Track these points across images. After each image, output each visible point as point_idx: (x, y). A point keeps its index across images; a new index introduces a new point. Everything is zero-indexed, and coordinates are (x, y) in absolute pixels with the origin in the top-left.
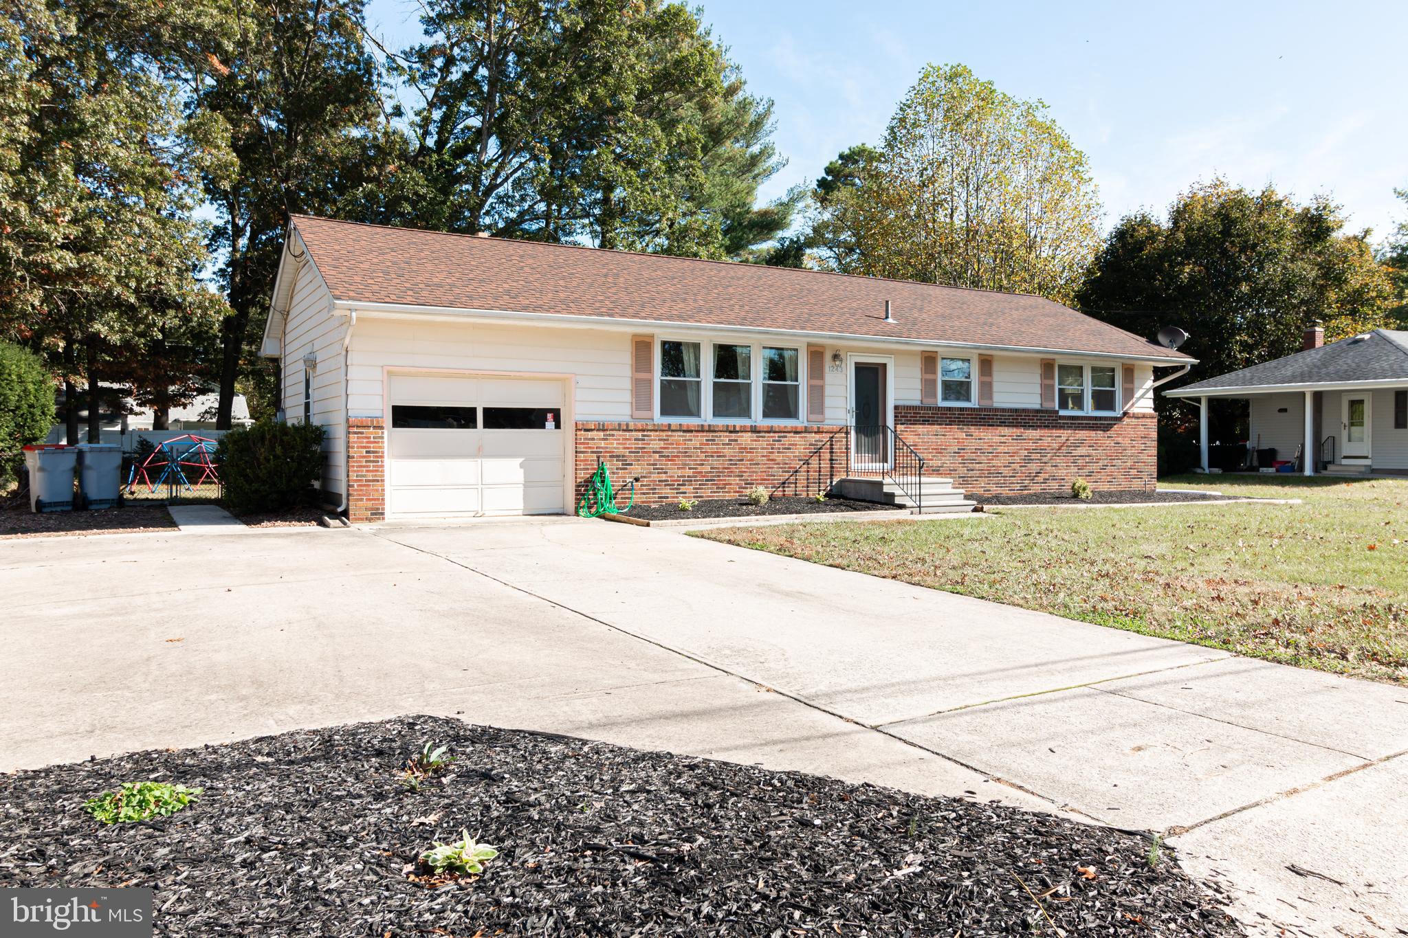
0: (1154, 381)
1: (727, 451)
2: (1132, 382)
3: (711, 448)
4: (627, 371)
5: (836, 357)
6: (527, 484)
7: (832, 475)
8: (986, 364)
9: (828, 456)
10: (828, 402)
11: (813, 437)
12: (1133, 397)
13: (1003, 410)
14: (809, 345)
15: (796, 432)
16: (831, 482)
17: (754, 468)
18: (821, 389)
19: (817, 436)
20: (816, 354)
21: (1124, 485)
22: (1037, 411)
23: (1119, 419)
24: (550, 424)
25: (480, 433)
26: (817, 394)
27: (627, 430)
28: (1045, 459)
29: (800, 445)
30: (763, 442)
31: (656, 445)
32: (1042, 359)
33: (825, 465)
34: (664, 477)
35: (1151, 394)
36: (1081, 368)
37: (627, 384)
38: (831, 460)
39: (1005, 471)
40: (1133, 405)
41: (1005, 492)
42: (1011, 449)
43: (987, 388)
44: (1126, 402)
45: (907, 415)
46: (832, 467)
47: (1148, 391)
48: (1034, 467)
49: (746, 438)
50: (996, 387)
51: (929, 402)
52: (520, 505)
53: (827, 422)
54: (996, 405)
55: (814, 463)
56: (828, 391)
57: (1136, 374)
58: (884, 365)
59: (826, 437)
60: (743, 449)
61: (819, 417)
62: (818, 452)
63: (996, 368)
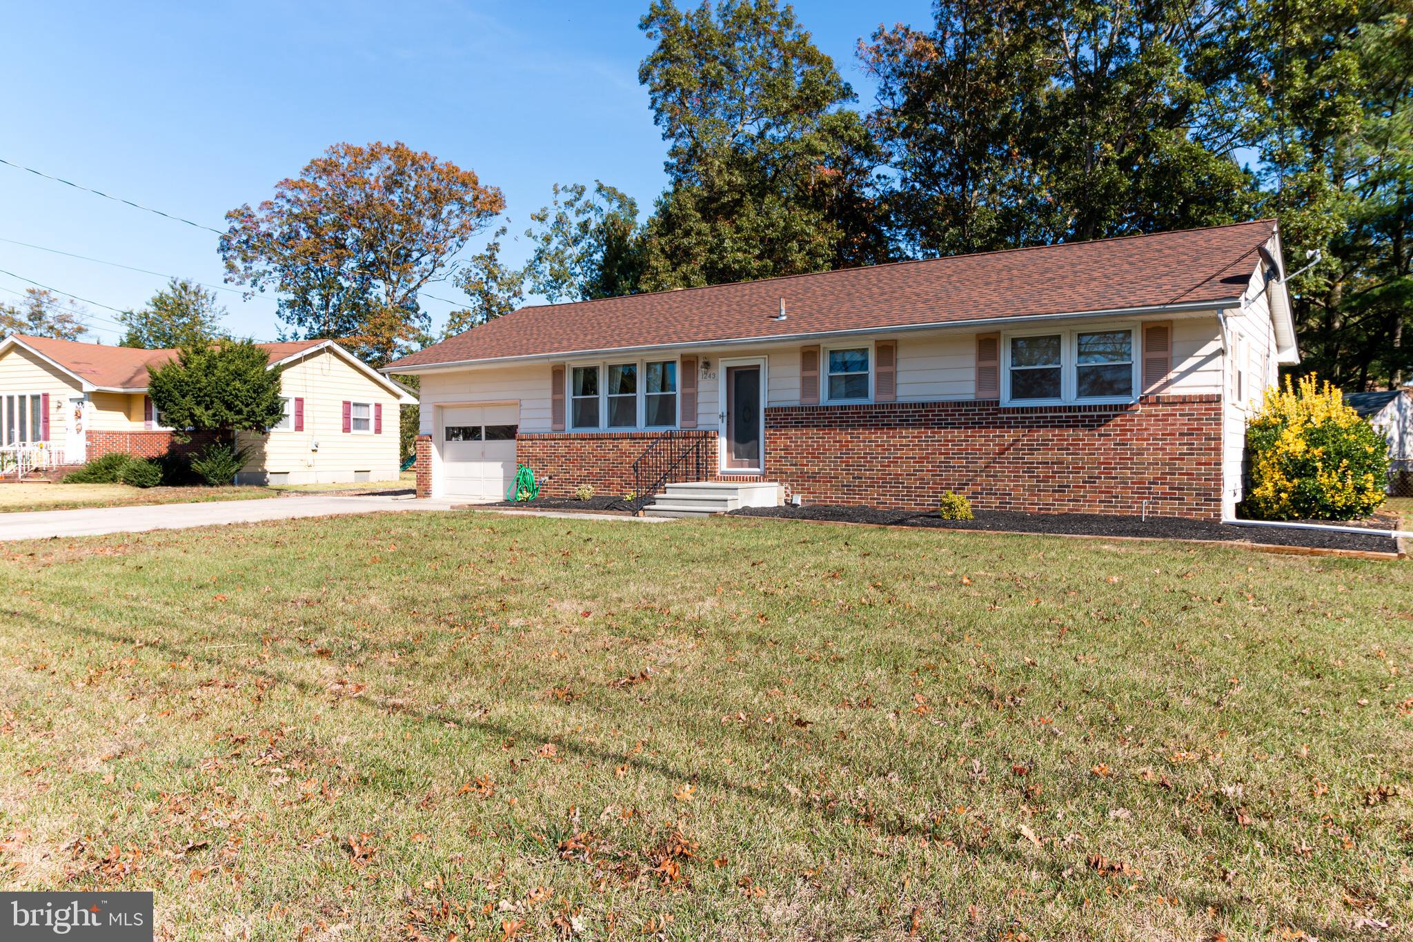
1: (611, 455)
2: (1165, 347)
4: (548, 394)
5: (707, 365)
7: (698, 479)
8: (887, 349)
9: (695, 460)
10: (701, 408)
12: (1166, 373)
14: (683, 356)
15: (667, 438)
18: (694, 396)
19: (687, 441)
20: (690, 363)
21: (1138, 508)
22: (969, 404)
23: (1130, 407)
24: (513, 437)
25: (484, 443)
26: (691, 401)
27: (544, 440)
29: (670, 450)
31: (562, 451)
32: (977, 335)
33: (693, 468)
36: (1058, 338)
37: (549, 404)
38: (697, 464)
39: (909, 481)
40: (1167, 384)
42: (917, 453)
43: (888, 380)
44: (1148, 381)
45: (783, 418)
46: (698, 471)
47: (1208, 358)
50: (901, 377)
51: (810, 401)
53: (697, 427)
54: (900, 400)
55: (682, 466)
56: (700, 398)
57: (1177, 335)
58: (757, 368)
59: (693, 443)
60: (621, 454)
61: (692, 423)
62: (685, 456)
63: (901, 354)
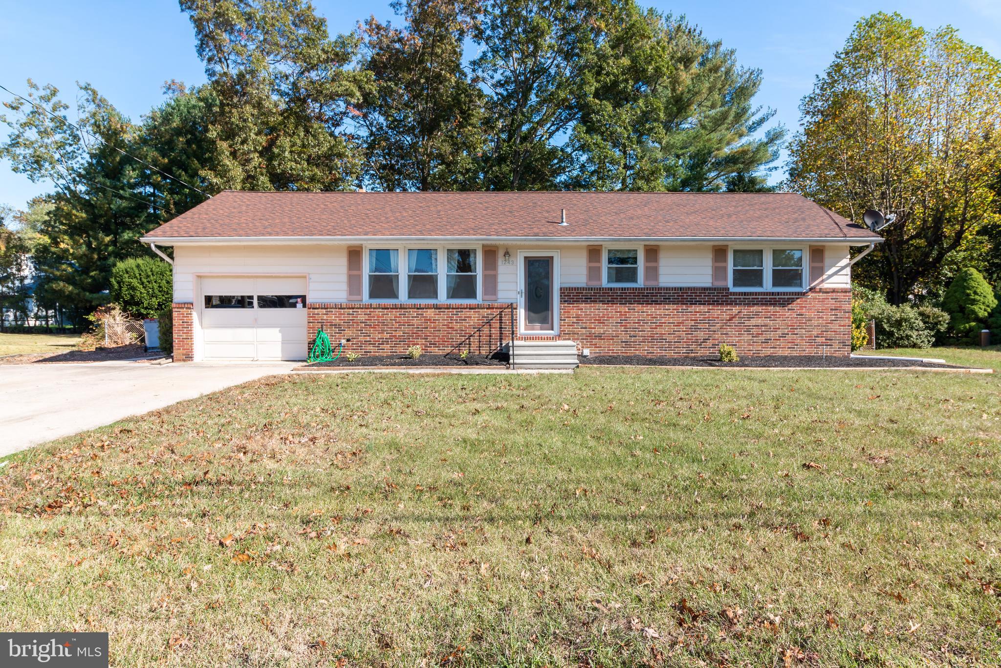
0: (851, 259)
1: (415, 322)
2: (822, 260)
3: (403, 319)
4: (343, 270)
5: (507, 254)
6: (284, 342)
7: (501, 339)
8: (652, 252)
9: (498, 325)
10: (500, 286)
11: (485, 312)
12: (822, 275)
13: (667, 289)
14: (484, 246)
15: (470, 308)
16: (501, 344)
17: (437, 333)
18: (495, 277)
19: (489, 311)
20: (490, 253)
21: (809, 351)
22: (710, 289)
23: (804, 294)
24: (300, 305)
25: (256, 311)
26: (492, 281)
27: (341, 308)
28: (712, 328)
29: (474, 318)
30: (444, 316)
31: (362, 318)
32: (714, 246)
33: (495, 332)
34: (368, 339)
35: (848, 271)
36: (761, 251)
37: (344, 278)
38: (501, 328)
39: (670, 338)
40: (823, 281)
41: (670, 354)
42: (676, 320)
43: (652, 272)
44: (813, 279)
45: (572, 295)
46: (501, 333)
47: (843, 268)
48: (701, 335)
49: (430, 313)
50: (662, 270)
51: (594, 284)
52: (280, 355)
53: (499, 301)
54: (662, 285)
55: (486, 330)
56: (500, 278)
57: (827, 254)
58: (552, 258)
59: (496, 312)
60: (427, 320)
61: (493, 297)
62: (489, 323)
63: (663, 255)
